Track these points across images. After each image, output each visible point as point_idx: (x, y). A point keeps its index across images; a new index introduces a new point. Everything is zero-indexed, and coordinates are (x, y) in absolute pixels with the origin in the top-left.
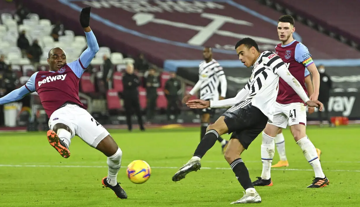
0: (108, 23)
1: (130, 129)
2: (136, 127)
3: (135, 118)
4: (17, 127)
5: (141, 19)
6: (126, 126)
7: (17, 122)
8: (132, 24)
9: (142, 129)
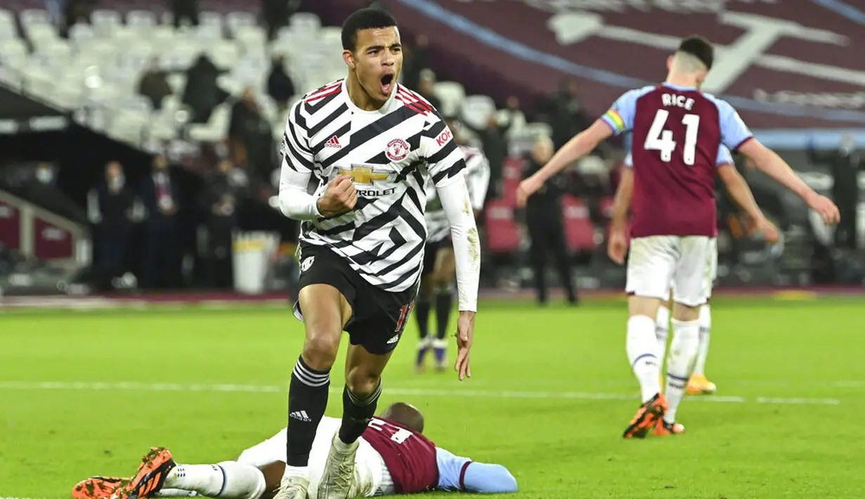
0: (488, 37)
1: (542, 299)
2: (557, 296)
3: (552, 275)
4: (267, 294)
5: (570, 27)
6: (531, 295)
7: (266, 280)
8: (548, 41)
9: (572, 299)
